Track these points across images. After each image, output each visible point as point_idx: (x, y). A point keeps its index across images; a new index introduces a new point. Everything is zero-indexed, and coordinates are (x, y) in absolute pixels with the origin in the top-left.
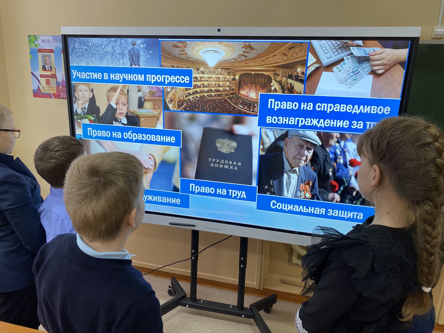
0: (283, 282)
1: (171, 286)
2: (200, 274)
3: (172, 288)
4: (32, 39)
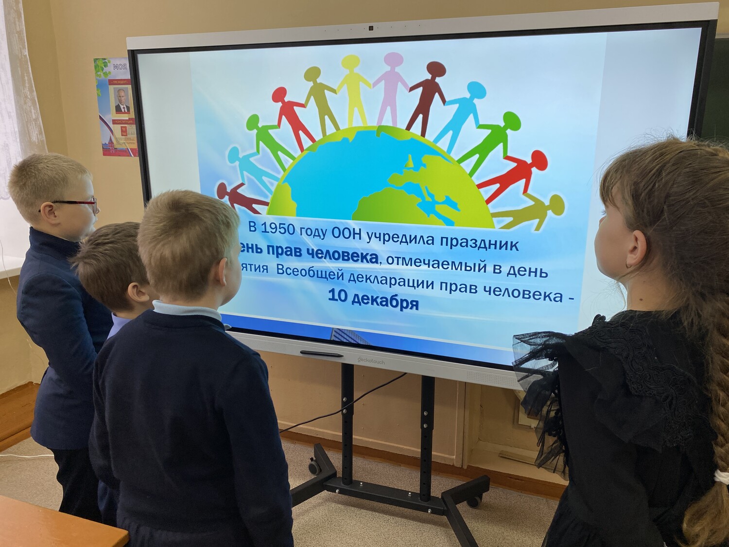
0: (504, 456)
1: (314, 459)
3: (316, 461)
4: (99, 65)
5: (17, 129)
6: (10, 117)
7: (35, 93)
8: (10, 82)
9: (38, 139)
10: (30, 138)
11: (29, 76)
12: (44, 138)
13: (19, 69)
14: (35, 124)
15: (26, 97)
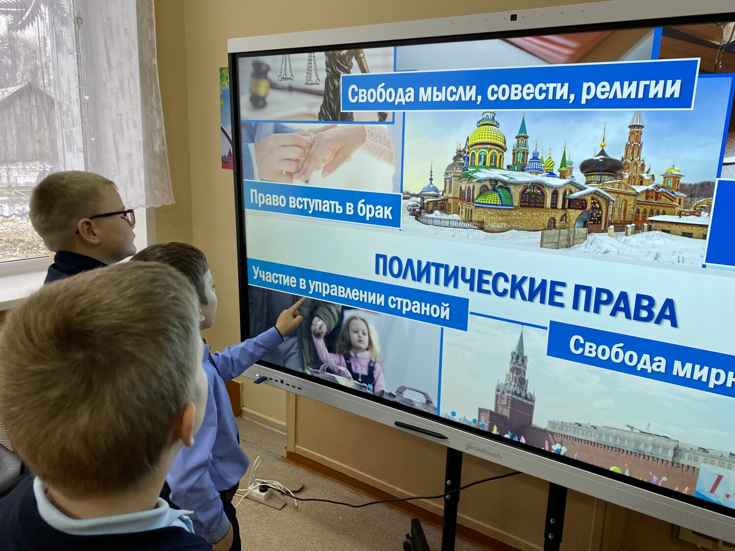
1: (411, 536)
2: (463, 517)
3: (412, 539)
4: (224, 74)
5: (141, 139)
6: (135, 126)
7: (161, 103)
8: (139, 91)
9: (160, 150)
10: (153, 148)
11: (156, 86)
12: (166, 149)
13: (148, 78)
14: (159, 134)
15: (152, 107)
